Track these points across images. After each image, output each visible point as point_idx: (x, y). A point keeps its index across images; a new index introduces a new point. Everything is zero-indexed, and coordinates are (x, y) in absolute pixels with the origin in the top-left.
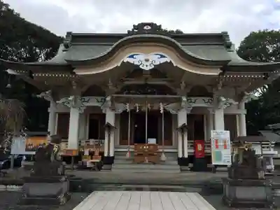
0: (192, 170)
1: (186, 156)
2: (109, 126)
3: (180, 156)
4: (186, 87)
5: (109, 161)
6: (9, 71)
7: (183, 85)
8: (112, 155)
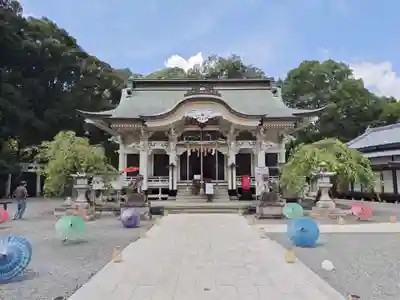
0: (241, 199)
1: (235, 188)
2: (173, 166)
3: (230, 188)
4: (235, 132)
5: (173, 193)
6: (88, 121)
7: (232, 131)
8: (175, 188)
